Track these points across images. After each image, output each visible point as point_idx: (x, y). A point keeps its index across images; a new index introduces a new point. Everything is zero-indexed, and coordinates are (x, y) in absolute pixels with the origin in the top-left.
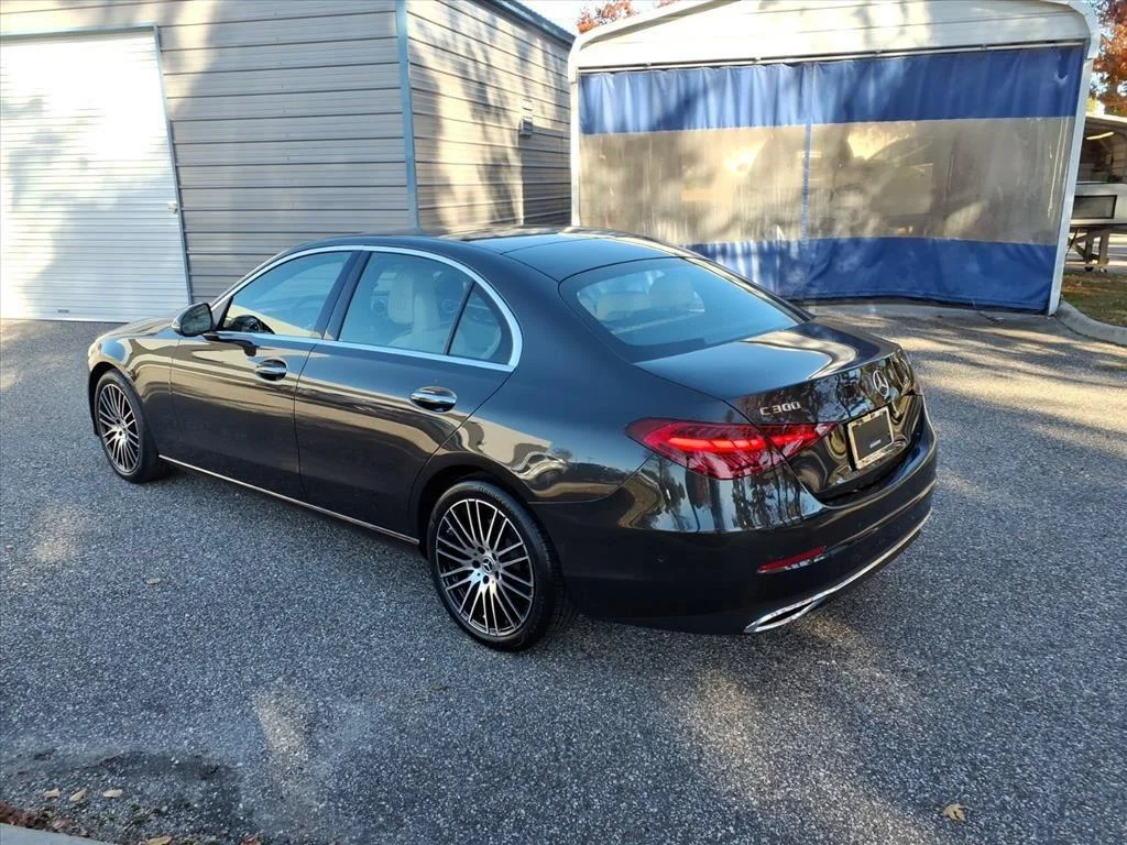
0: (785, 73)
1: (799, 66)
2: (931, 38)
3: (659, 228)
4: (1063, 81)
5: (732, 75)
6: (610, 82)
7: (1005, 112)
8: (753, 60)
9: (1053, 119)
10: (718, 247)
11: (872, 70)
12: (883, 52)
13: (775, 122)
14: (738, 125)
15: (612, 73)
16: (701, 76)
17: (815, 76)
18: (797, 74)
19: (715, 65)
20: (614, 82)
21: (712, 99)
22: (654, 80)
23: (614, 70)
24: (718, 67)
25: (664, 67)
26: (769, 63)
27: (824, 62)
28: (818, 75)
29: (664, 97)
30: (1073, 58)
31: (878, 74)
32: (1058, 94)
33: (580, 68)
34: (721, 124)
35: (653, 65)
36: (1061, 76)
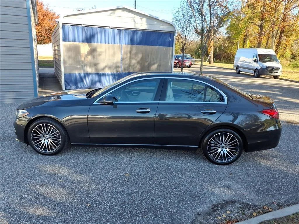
0: (116, 31)
1: (120, 30)
2: (147, 28)
3: (86, 69)
4: (170, 40)
5: (104, 30)
6: (71, 28)
7: (160, 45)
8: (110, 27)
9: (169, 47)
10: (101, 74)
11: (135, 33)
12: (138, 29)
13: (114, 43)
14: (105, 43)
15: (71, 25)
16: (96, 30)
17: (123, 33)
18: (119, 32)
19: (99, 27)
20: (72, 28)
21: (99, 35)
22: (83, 29)
23: (72, 25)
24: (100, 28)
25: (86, 26)
26: (113, 28)
27: (125, 30)
28: (124, 32)
29: (86, 34)
30: (172, 35)
31: (137, 34)
32: (170, 42)
33: (62, 23)
34: (101, 42)
35: (83, 25)
36: (170, 39)
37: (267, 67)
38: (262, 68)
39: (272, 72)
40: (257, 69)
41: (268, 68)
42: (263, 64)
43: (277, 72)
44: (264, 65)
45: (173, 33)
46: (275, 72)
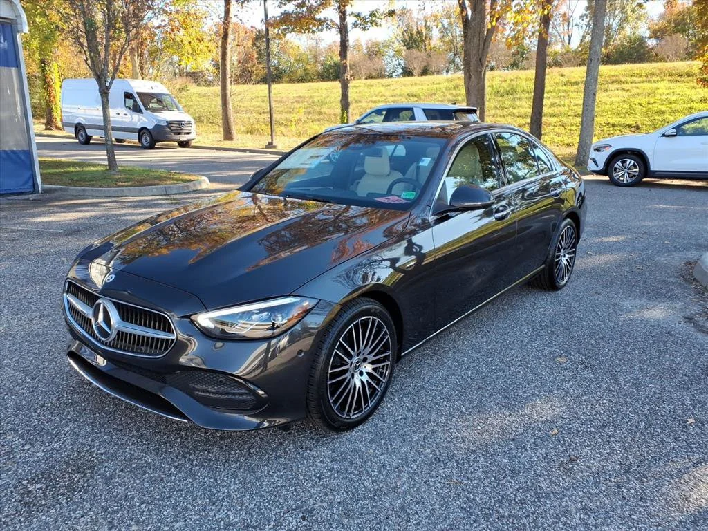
4: (5, 44)
36: (5, 41)
37: (167, 122)
38: (157, 126)
39: (179, 134)
40: (144, 128)
41: (169, 124)
42: (157, 116)
43: (189, 133)
44: (159, 118)
45: (11, 25)
46: (185, 133)
